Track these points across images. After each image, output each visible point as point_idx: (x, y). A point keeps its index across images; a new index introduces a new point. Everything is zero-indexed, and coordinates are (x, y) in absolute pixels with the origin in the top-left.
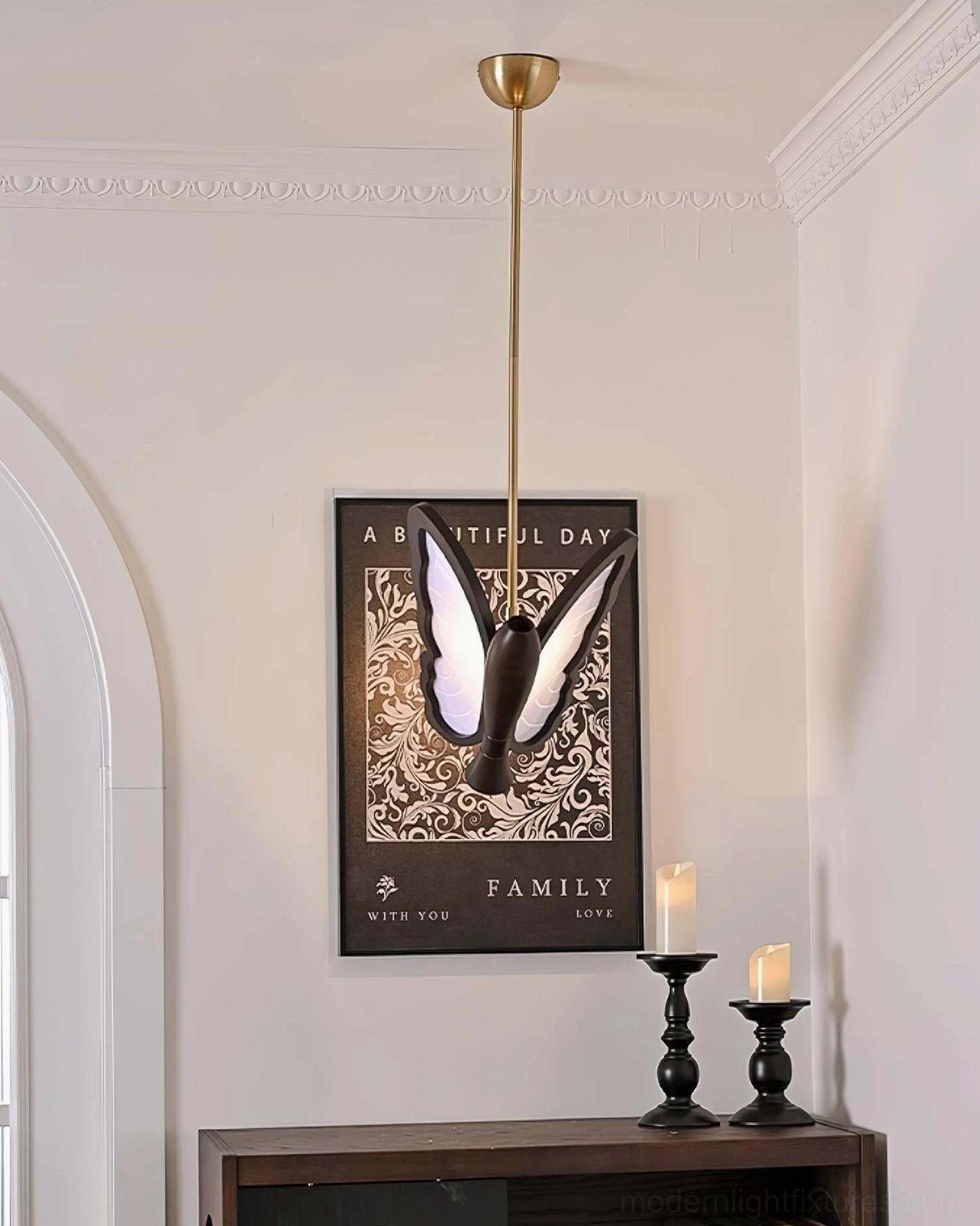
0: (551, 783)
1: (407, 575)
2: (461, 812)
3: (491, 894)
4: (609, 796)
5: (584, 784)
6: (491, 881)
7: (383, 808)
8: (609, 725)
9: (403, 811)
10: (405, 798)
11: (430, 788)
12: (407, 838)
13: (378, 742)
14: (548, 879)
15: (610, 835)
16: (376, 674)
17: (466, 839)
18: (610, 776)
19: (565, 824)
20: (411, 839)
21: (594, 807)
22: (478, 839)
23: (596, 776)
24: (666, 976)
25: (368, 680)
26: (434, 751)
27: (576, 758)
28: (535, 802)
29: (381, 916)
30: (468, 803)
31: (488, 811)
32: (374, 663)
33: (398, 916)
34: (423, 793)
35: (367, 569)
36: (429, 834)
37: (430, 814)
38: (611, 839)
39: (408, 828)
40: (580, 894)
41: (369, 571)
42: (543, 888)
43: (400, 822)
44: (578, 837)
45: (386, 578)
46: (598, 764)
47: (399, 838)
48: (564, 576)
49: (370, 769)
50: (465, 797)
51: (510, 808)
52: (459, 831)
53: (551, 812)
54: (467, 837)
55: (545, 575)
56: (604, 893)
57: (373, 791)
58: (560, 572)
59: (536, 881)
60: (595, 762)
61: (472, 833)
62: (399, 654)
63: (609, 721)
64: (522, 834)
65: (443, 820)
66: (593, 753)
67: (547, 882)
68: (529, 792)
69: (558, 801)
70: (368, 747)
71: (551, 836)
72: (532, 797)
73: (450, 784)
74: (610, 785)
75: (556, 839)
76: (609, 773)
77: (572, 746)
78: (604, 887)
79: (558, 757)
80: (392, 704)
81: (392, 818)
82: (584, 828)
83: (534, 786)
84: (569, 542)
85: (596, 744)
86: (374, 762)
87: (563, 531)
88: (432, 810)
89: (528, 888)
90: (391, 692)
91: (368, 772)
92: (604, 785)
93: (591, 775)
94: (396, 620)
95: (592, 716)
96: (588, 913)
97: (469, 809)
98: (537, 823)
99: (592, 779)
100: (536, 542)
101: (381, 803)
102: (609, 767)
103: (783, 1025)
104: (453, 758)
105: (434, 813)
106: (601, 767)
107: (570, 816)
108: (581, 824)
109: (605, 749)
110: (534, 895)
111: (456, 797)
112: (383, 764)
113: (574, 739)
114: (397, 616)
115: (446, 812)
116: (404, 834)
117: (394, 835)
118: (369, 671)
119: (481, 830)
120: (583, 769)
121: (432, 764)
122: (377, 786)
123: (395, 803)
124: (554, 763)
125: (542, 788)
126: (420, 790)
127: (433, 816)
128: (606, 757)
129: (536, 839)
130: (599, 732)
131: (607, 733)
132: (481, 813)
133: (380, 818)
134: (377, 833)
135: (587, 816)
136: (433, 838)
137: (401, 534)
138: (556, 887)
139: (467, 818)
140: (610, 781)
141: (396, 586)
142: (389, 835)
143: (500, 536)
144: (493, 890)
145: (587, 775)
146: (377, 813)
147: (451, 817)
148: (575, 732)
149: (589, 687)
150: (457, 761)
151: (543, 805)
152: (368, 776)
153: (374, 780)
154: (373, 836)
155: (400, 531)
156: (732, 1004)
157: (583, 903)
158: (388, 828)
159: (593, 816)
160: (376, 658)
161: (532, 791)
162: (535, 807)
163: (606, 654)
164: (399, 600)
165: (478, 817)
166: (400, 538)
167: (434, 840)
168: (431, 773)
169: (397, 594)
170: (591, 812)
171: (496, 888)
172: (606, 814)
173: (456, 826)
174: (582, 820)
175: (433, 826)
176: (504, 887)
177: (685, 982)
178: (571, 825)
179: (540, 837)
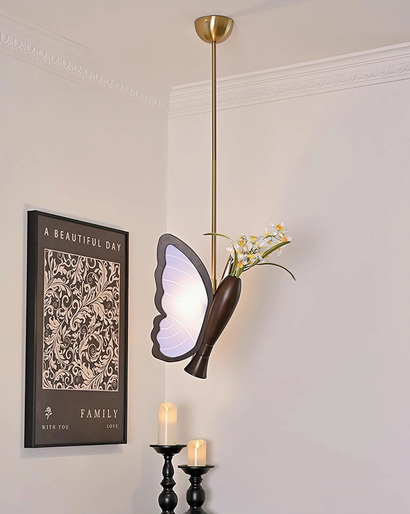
0: (101, 363)
2: (74, 376)
3: (82, 417)
4: (118, 370)
5: (111, 364)
6: (82, 410)
7: (48, 372)
8: (118, 336)
9: (55, 374)
10: (55, 367)
11: (64, 363)
12: (56, 388)
13: (47, 338)
15: (118, 389)
16: (47, 303)
17: (75, 389)
18: (118, 361)
21: (113, 375)
22: (79, 389)
25: (45, 306)
26: (65, 344)
27: (109, 352)
28: (96, 372)
29: (46, 427)
30: (75, 371)
31: (81, 375)
32: (47, 298)
33: (52, 427)
36: (63, 386)
37: (63, 376)
38: (118, 391)
39: (57, 382)
40: (108, 417)
41: (46, 250)
42: (97, 414)
43: (54, 379)
44: (109, 389)
45: (52, 255)
46: (115, 355)
47: (53, 387)
49: (44, 352)
50: (75, 368)
51: (89, 374)
52: (73, 385)
53: (101, 377)
55: (101, 261)
56: (115, 417)
57: (45, 363)
58: (106, 262)
59: (96, 411)
60: (114, 354)
61: (76, 386)
62: (55, 295)
63: (119, 334)
64: (92, 387)
65: (68, 379)
66: (114, 349)
67: (99, 410)
69: (103, 372)
70: (44, 340)
72: (95, 369)
73: (70, 361)
75: (102, 390)
76: (118, 360)
77: (107, 346)
78: (115, 414)
79: (104, 351)
80: (52, 319)
81: (51, 377)
82: (110, 385)
83: (96, 364)
84: (109, 248)
85: (115, 346)
86: (45, 349)
87: (107, 242)
88: (64, 374)
89: (93, 413)
90: (52, 313)
92: (117, 365)
93: (112, 360)
94: (55, 277)
95: (114, 332)
96: (111, 426)
97: (76, 374)
98: (97, 383)
99: (113, 362)
100: (99, 246)
101: (48, 369)
102: (118, 356)
104: (71, 348)
107: (106, 379)
109: (117, 348)
110: (95, 417)
111: (72, 368)
112: (49, 350)
113: (108, 342)
114: (55, 275)
115: (69, 375)
116: (55, 385)
117: (51, 385)
118: (45, 301)
119: (80, 384)
120: (111, 357)
121: (65, 351)
122: (46, 360)
123: (52, 370)
124: (102, 354)
125: (99, 365)
126: (60, 364)
127: (65, 377)
128: (117, 352)
130: (115, 340)
131: (118, 340)
133: (47, 377)
135: (111, 379)
136: (64, 388)
138: (101, 413)
139: (75, 378)
140: (118, 363)
141: (55, 259)
143: (88, 241)
144: (83, 415)
146: (46, 375)
147: (70, 378)
148: (108, 339)
149: (113, 318)
150: (73, 350)
151: (98, 373)
152: (43, 356)
153: (46, 357)
154: (45, 386)
155: (56, 232)
157: (109, 421)
158: (50, 382)
159: (113, 380)
160: (47, 295)
161: (95, 367)
162: (96, 374)
163: (118, 303)
164: (56, 267)
165: (79, 378)
166: (56, 235)
168: (64, 355)
169: (55, 263)
170: (113, 378)
171: (83, 413)
172: (117, 379)
173: (72, 383)
174: (110, 381)
175: (64, 382)
176: (86, 413)
177: (172, 458)
178: (107, 383)
179: (97, 389)
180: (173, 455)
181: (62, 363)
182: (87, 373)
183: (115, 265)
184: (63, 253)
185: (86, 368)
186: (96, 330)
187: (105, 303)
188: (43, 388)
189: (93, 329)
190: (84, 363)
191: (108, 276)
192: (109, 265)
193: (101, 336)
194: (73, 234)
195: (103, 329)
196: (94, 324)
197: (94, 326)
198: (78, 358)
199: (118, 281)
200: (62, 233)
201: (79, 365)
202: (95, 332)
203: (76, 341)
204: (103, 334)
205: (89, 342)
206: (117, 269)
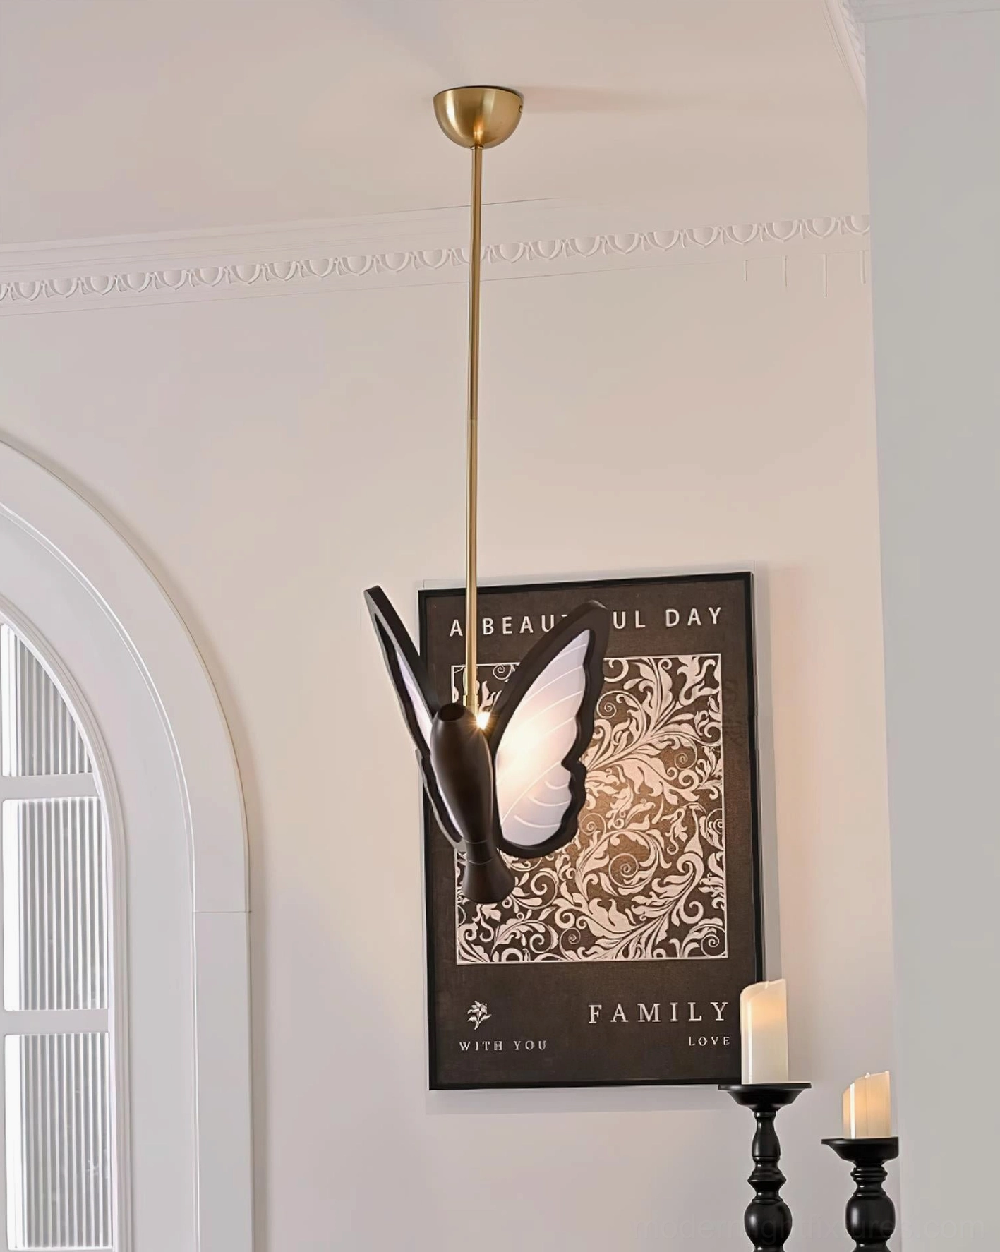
0: (658, 895)
1: (496, 670)
2: (559, 930)
3: (593, 1021)
4: (724, 908)
5: (696, 894)
6: (592, 1007)
7: (474, 927)
8: (723, 827)
9: (494, 930)
10: (497, 916)
11: (523, 904)
12: (500, 960)
14: (656, 1003)
15: (726, 952)
17: (565, 961)
18: (725, 886)
19: (675, 941)
20: (504, 961)
21: (707, 921)
22: (577, 960)
23: (709, 886)
24: (753, 1110)
27: (685, 866)
28: (641, 917)
29: (473, 1046)
30: (566, 920)
31: (588, 927)
33: (491, 1046)
34: (516, 910)
35: (453, 667)
36: (524, 955)
37: (524, 933)
38: (726, 957)
39: (501, 948)
40: (692, 1019)
41: (456, 669)
42: (651, 1014)
43: (492, 942)
44: (690, 955)
46: (711, 872)
47: (491, 960)
48: (669, 661)
49: (459, 885)
50: (562, 913)
51: (613, 924)
52: (557, 951)
53: (658, 929)
54: (566, 958)
55: (648, 661)
56: (720, 1019)
57: (463, 910)
58: (665, 658)
59: (642, 1006)
60: (707, 870)
61: (570, 953)
63: (723, 823)
64: (626, 953)
65: (538, 940)
66: (705, 860)
67: (656, 1005)
68: (633, 906)
69: (667, 915)
70: (456, 860)
71: (659, 955)
72: (638, 911)
73: (546, 899)
74: (725, 896)
75: (665, 958)
76: (724, 882)
77: (682, 853)
78: (719, 1012)
79: (666, 866)
81: (483, 938)
82: (695, 945)
83: (639, 899)
84: (675, 624)
85: (708, 850)
87: (668, 611)
88: (526, 929)
89: (632, 1012)
91: (457, 888)
92: (718, 895)
93: (703, 885)
95: (703, 819)
96: (703, 1042)
97: (567, 926)
98: (644, 940)
99: (704, 890)
100: (637, 626)
101: (472, 922)
102: (723, 875)
103: (883, 1166)
104: (548, 870)
105: (529, 932)
106: (715, 875)
107: (680, 931)
108: (693, 941)
109: (719, 855)
110: (642, 1020)
111: (552, 915)
113: (683, 845)
115: (542, 929)
116: (496, 956)
117: (486, 956)
119: (580, 950)
120: (693, 880)
121: (526, 877)
123: (486, 921)
124: (661, 873)
125: (649, 901)
126: (513, 907)
127: (528, 935)
128: (719, 864)
129: (642, 958)
130: (711, 836)
131: (720, 837)
132: (580, 930)
133: (470, 939)
134: (468, 955)
135: (699, 931)
136: (527, 960)
137: (490, 626)
138: (665, 1012)
139: (565, 936)
140: (724, 891)
141: (484, 684)
142: (481, 957)
144: (595, 1015)
145: (698, 885)
146: (467, 934)
147: (547, 935)
148: (684, 837)
149: (699, 786)
150: (554, 874)
151: (649, 920)
152: (457, 893)
154: (464, 959)
155: (488, 623)
156: (825, 1142)
157: (698, 1030)
158: (480, 949)
159: (705, 931)
161: (637, 905)
162: (642, 922)
163: (718, 748)
164: (488, 699)
165: (577, 935)
166: (488, 629)
167: (530, 961)
168: (526, 887)
169: (485, 692)
170: (705, 927)
171: (597, 1013)
172: (722, 929)
173: (554, 945)
174: (691, 935)
175: (528, 946)
176: (607, 1012)
177: (775, 1116)
178: (681, 942)
179: (647, 956)
180: (778, 1109)
181: (519, 905)
182: (599, 919)
183: (701, 661)
184: (511, 664)
185: (604, 910)
186: (639, 818)
187: (667, 755)
188: (459, 962)
189: (624, 819)
190: (595, 901)
191: (675, 691)
192: (677, 664)
193: (656, 833)
194: (543, 617)
195: (662, 815)
196: (628, 807)
197: (627, 812)
198: (573, 889)
199: (715, 697)
200: (508, 622)
201: (579, 905)
202: (634, 826)
203: (564, 852)
204: (664, 827)
205: (611, 851)
206: (711, 669)
